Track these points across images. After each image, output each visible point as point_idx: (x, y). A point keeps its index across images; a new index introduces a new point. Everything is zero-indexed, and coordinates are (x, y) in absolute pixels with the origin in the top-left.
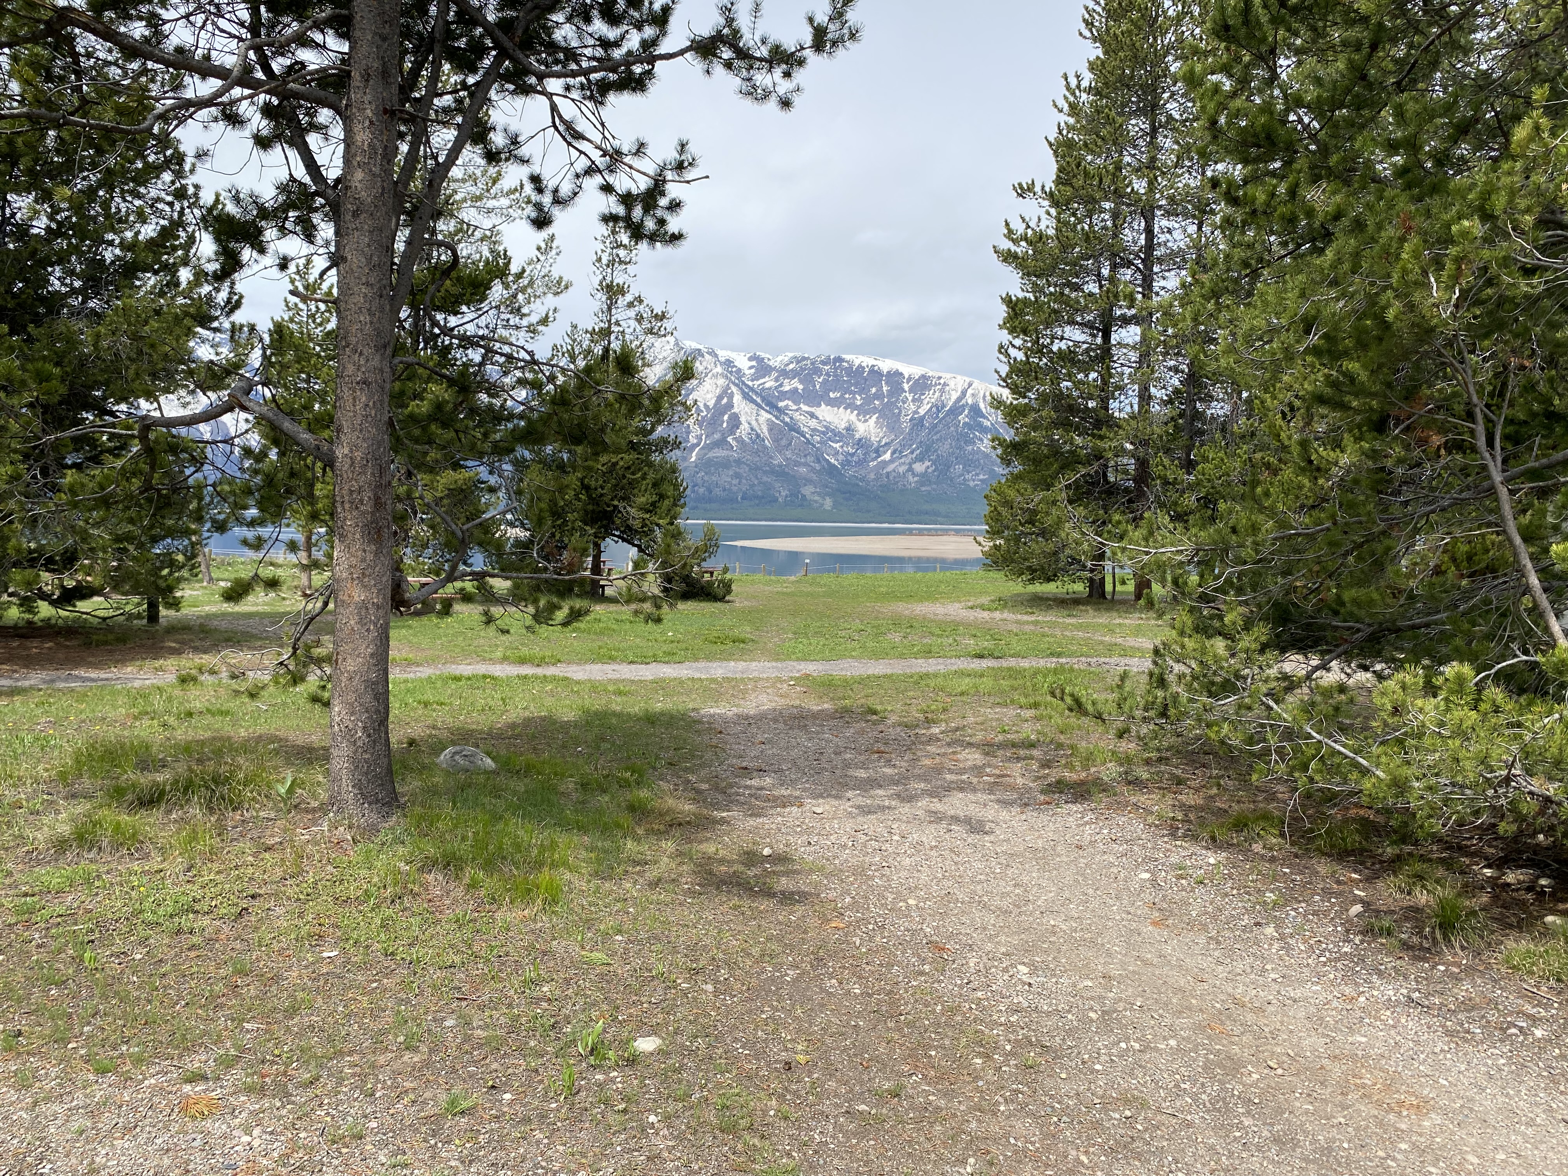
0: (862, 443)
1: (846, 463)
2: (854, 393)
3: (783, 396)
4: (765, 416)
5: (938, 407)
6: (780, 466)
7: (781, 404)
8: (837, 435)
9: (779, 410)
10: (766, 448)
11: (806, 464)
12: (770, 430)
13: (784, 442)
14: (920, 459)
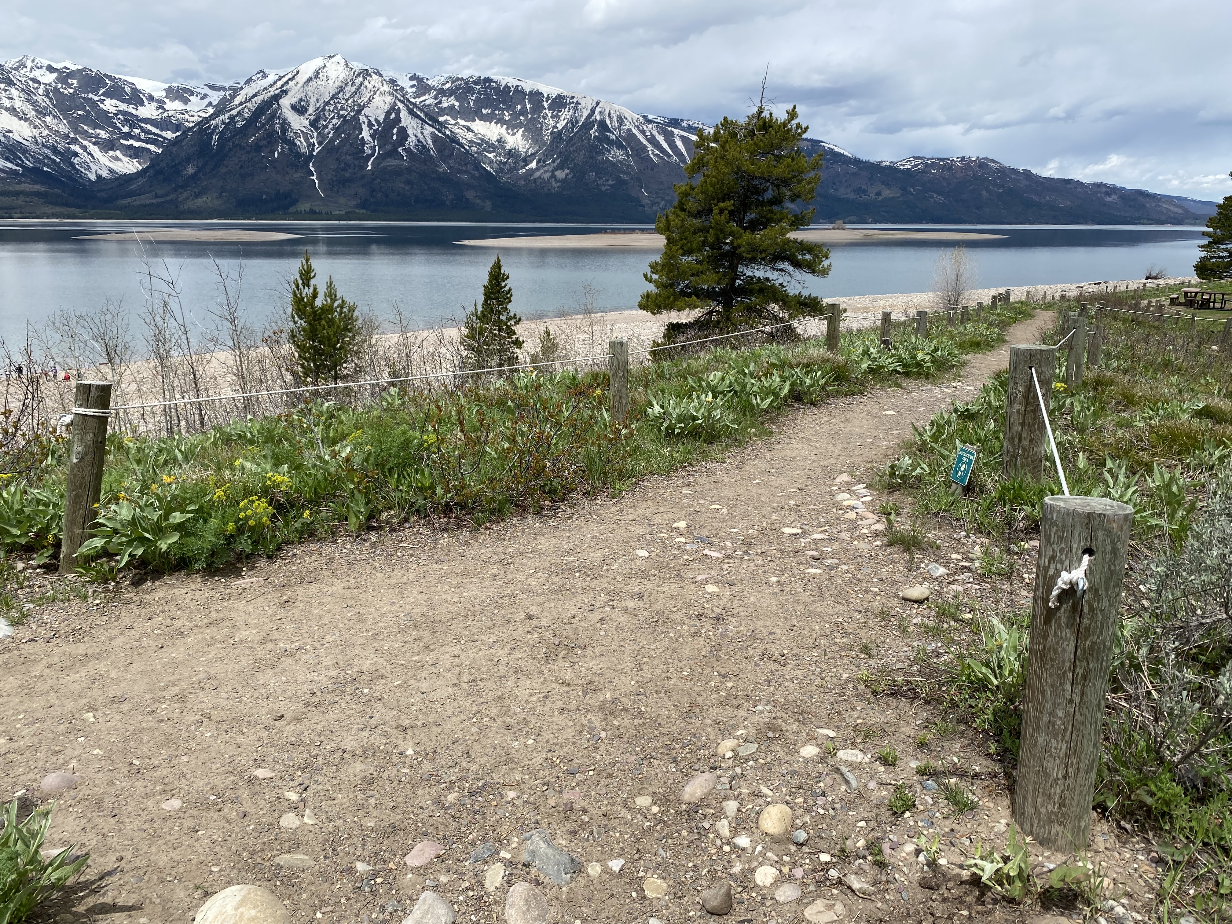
0: (512, 153)
1: (500, 170)
2: (502, 110)
3: (443, 112)
4: (428, 129)
5: (573, 122)
6: (445, 173)
7: (441, 119)
8: (491, 147)
9: (440, 124)
10: (432, 157)
11: (466, 172)
12: (434, 142)
13: (447, 152)
14: (560, 167)
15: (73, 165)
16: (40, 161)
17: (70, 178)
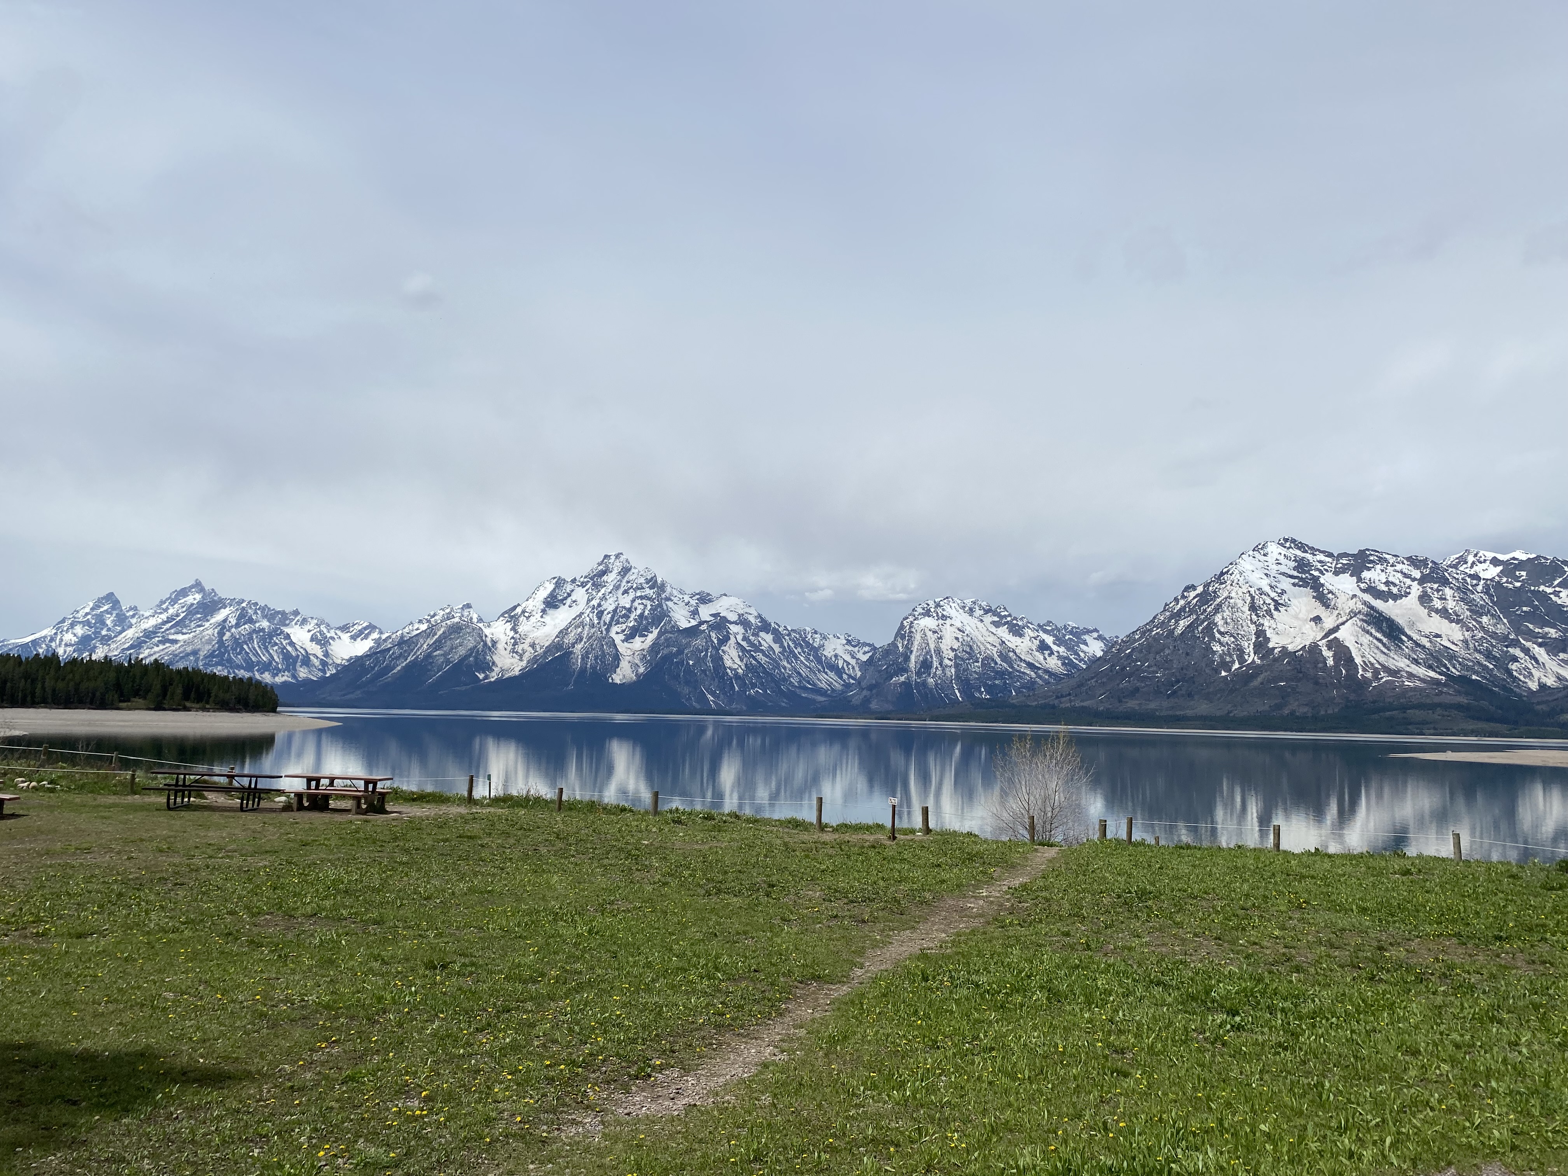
15: (1509, 672)
16: (1468, 668)
17: (1504, 688)
